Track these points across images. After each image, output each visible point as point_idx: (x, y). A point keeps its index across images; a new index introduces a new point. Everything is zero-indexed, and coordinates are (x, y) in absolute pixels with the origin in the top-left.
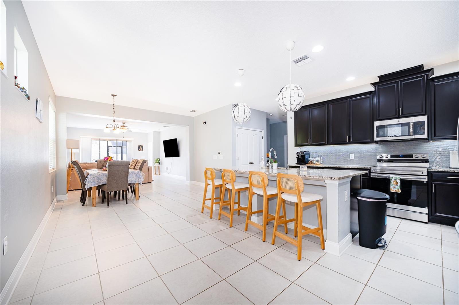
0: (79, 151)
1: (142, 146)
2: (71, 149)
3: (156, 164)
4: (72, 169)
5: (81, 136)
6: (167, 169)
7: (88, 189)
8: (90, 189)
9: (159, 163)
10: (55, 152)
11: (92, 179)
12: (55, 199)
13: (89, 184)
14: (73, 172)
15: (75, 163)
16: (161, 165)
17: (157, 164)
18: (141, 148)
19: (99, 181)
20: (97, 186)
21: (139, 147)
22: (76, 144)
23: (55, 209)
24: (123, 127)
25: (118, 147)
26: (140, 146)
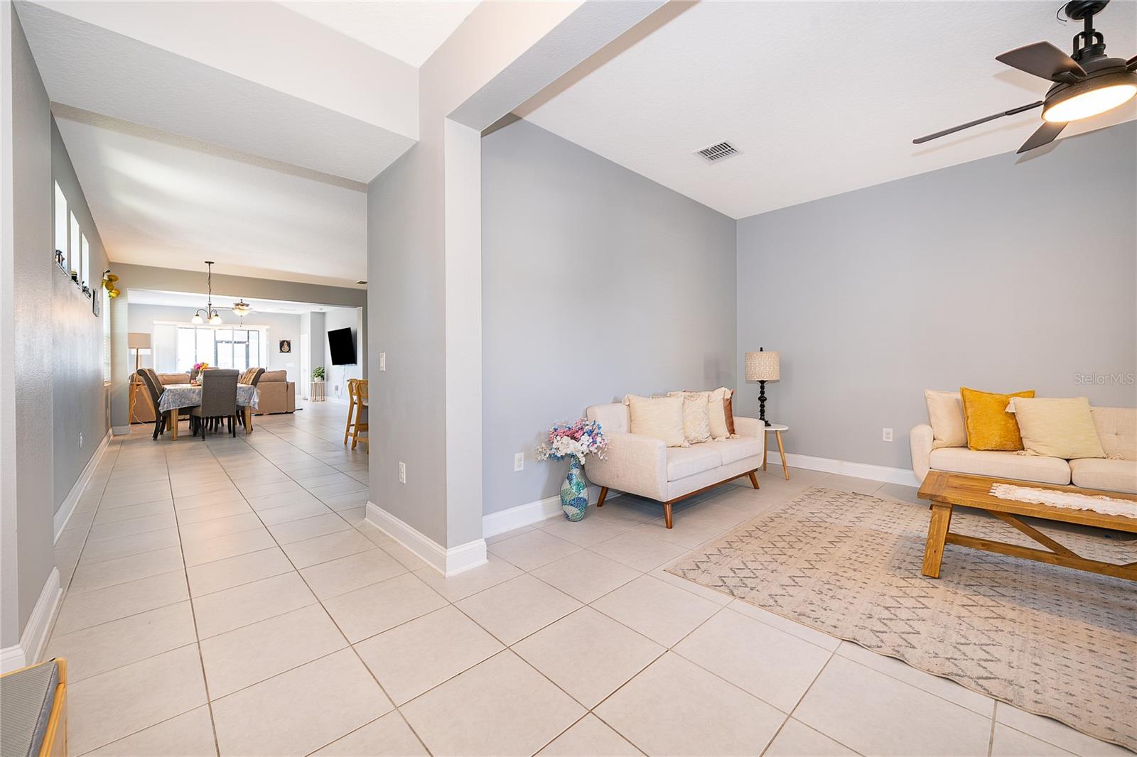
0: (152, 352)
1: (287, 342)
2: (135, 350)
3: (316, 379)
4: (138, 385)
5: (154, 322)
6: (337, 388)
7: (164, 412)
8: (168, 412)
9: (323, 377)
10: (109, 355)
11: (170, 396)
12: (110, 431)
13: (166, 405)
14: (140, 389)
15: (143, 373)
16: (327, 380)
17: (318, 380)
18: (285, 346)
19: (183, 400)
20: (179, 409)
21: (282, 344)
22: (143, 340)
23: (112, 443)
24: (240, 306)
25: (235, 342)
26: (284, 341)
